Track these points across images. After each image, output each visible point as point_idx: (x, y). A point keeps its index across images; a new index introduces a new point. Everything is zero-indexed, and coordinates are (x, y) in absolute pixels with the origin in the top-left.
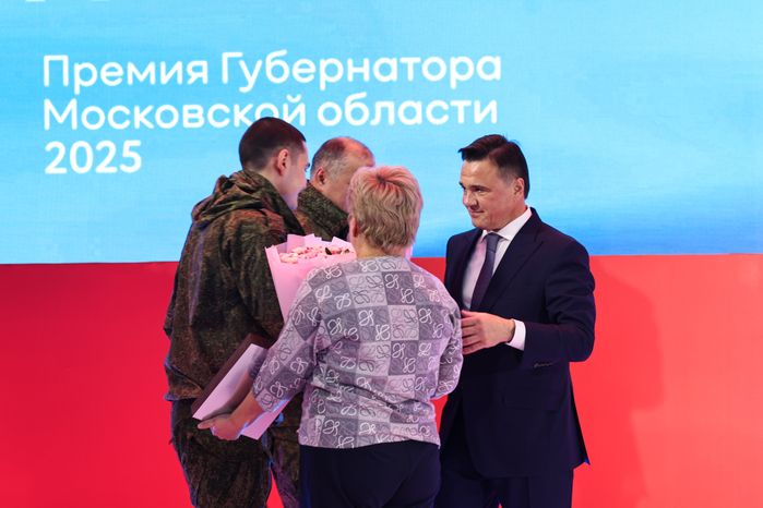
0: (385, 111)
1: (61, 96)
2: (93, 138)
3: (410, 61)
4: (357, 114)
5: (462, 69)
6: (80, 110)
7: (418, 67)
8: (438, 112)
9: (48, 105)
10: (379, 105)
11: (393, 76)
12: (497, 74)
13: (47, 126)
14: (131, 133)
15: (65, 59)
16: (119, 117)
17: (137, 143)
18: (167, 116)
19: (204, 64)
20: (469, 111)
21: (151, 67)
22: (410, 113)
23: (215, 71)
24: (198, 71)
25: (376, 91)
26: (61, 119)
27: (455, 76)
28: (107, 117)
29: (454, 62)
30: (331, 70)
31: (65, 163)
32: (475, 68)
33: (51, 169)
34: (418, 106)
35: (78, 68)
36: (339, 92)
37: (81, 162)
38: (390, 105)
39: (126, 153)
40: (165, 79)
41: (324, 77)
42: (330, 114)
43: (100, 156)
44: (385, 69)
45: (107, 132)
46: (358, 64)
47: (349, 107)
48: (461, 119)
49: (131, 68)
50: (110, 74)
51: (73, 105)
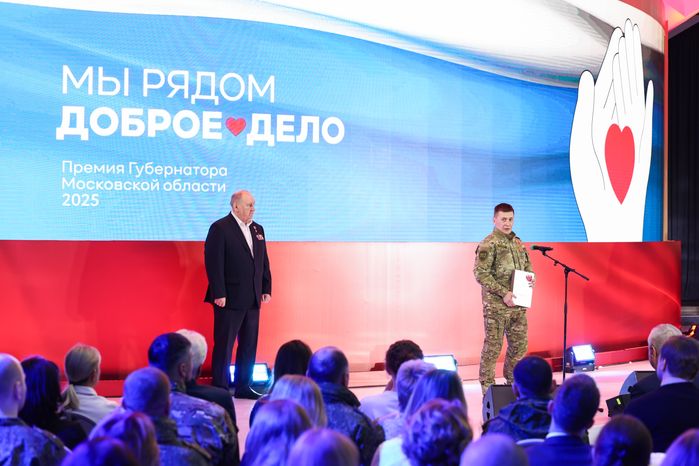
0: (187, 186)
1: (69, 176)
2: (81, 193)
3: (196, 168)
4: (177, 187)
5: (214, 171)
6: (76, 181)
7: (199, 170)
8: (205, 187)
9: (64, 180)
10: (185, 184)
11: (190, 173)
12: (226, 174)
13: (63, 187)
14: (94, 191)
15: (71, 162)
16: (91, 185)
17: (97, 195)
18: (108, 185)
19: (123, 166)
20: (216, 187)
21: (103, 167)
22: (196, 187)
23: (127, 169)
24: (120, 169)
25: (184, 178)
26: (69, 185)
27: (211, 174)
28: (86, 185)
29: (211, 169)
30: (169, 170)
31: (70, 202)
32: (219, 172)
33: (65, 204)
34: (198, 184)
35: (75, 166)
36: (172, 178)
37: (76, 202)
38: (189, 184)
39: (93, 199)
40: (108, 171)
41: (166, 173)
42: (167, 186)
43: (83, 199)
44: (187, 171)
45: (85, 191)
46: (178, 168)
47: (174, 184)
48: (213, 190)
49: (96, 167)
50: (87, 168)
51: (73, 180)
